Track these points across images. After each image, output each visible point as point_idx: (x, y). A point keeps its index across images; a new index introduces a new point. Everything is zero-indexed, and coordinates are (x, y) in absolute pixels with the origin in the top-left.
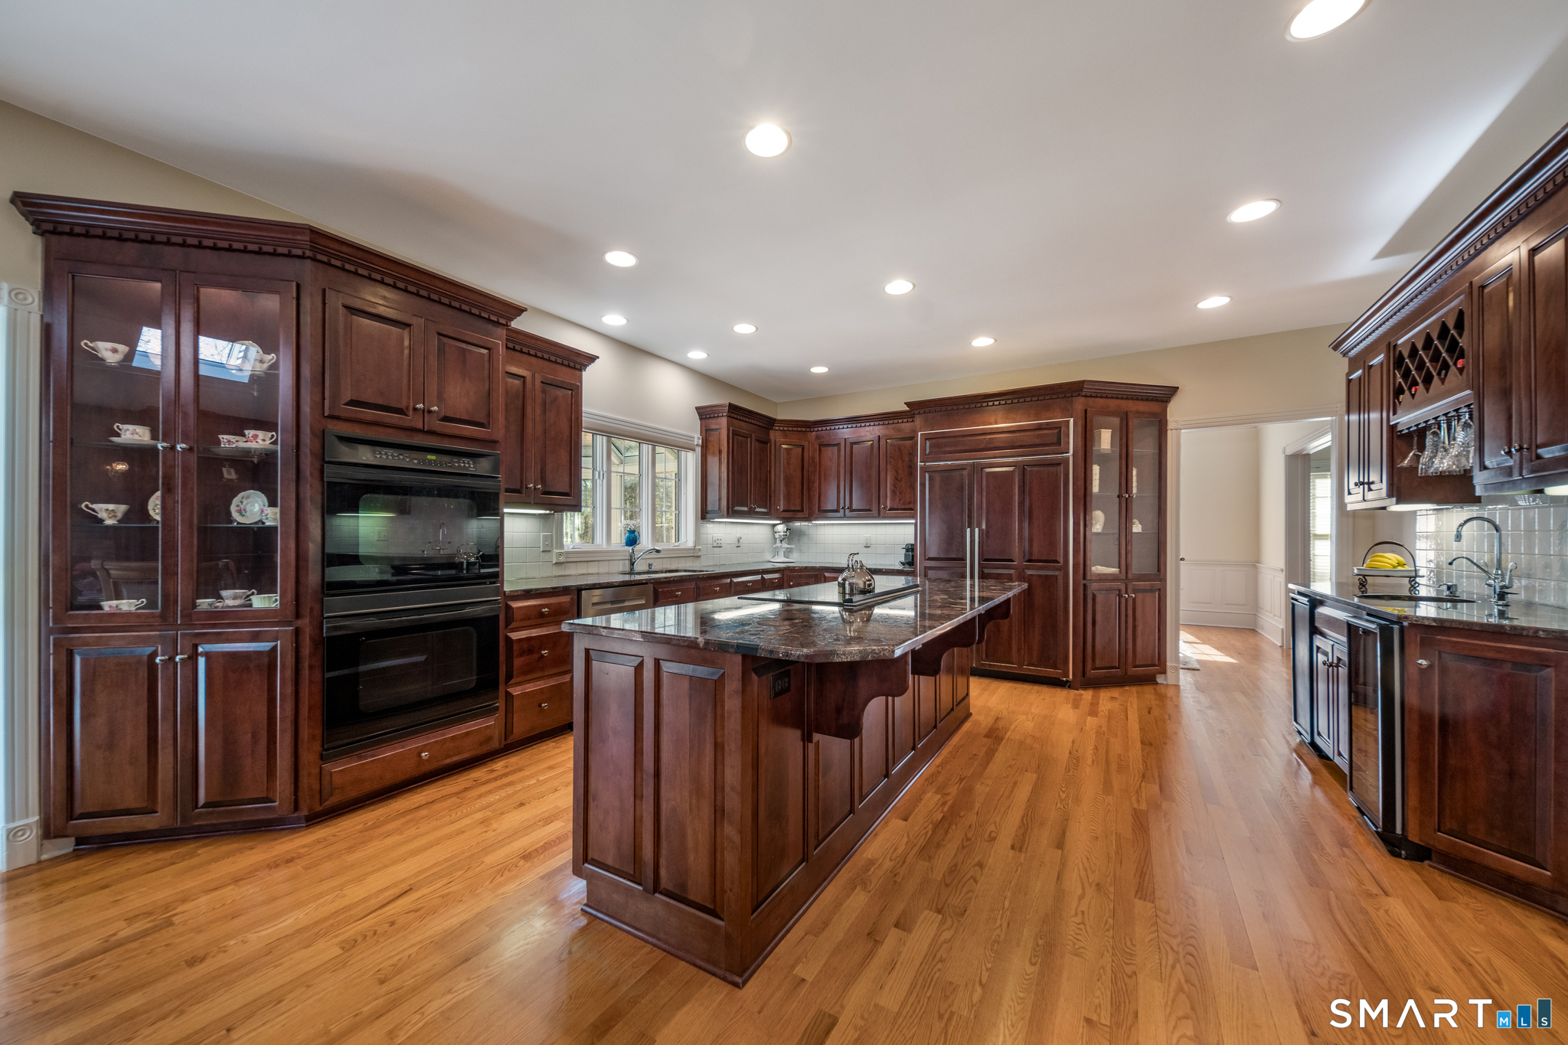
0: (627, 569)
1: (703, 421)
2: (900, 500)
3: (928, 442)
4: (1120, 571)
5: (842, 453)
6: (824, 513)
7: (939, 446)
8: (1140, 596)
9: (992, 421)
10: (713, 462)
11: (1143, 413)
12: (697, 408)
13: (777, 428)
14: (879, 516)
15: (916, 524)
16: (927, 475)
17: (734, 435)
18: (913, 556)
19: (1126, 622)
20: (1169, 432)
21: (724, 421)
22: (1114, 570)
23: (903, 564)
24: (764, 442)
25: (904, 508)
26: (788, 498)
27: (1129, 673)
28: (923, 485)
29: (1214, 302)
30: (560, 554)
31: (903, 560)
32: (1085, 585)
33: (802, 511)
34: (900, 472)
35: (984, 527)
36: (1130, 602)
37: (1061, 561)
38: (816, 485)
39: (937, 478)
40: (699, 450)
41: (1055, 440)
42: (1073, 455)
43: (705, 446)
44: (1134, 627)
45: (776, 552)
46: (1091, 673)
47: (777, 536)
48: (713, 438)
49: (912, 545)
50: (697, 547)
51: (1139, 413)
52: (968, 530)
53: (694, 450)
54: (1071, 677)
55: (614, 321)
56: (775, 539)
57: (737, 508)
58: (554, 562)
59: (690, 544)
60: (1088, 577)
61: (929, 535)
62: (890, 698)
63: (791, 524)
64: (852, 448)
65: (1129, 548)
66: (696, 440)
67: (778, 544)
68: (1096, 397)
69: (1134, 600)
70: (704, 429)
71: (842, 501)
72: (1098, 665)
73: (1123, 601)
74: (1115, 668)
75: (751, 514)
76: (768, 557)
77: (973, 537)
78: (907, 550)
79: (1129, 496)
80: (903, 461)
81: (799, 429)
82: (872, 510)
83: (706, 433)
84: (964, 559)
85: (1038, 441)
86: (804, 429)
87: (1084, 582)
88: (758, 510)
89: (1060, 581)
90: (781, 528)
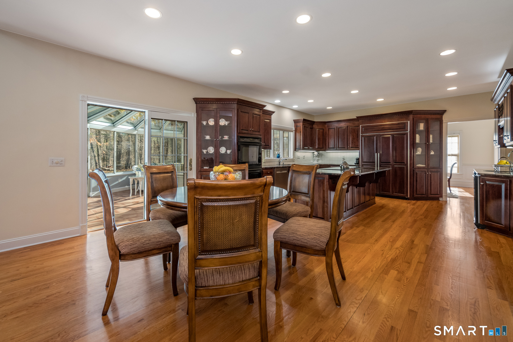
0: (278, 164)
1: (295, 124)
2: (354, 145)
3: (363, 128)
4: (426, 166)
5: (336, 131)
6: (329, 149)
7: (366, 129)
8: (433, 173)
9: (384, 122)
10: (298, 135)
11: (434, 118)
12: (293, 120)
13: (315, 124)
14: (347, 150)
15: (359, 152)
16: (363, 138)
17: (304, 127)
18: (358, 161)
19: (428, 181)
20: (443, 124)
21: (301, 124)
22: (424, 166)
23: (355, 164)
24: (312, 128)
25: (355, 147)
26: (319, 144)
27: (429, 196)
28: (362, 141)
29: (452, 88)
30: (265, 160)
31: (355, 163)
32: (413, 170)
33: (323, 148)
34: (354, 136)
35: (381, 153)
36: (429, 175)
37: (406, 162)
38: (327, 140)
39: (366, 138)
40: (294, 131)
41: (404, 127)
42: (410, 132)
43: (296, 131)
44: (431, 183)
45: (314, 160)
46: (416, 196)
47: (314, 155)
48: (298, 128)
49: (358, 158)
50: (294, 159)
51: (432, 119)
52: (376, 154)
54: (409, 197)
55: (277, 101)
56: (314, 156)
57: (305, 148)
58: (264, 162)
59: (292, 157)
60: (414, 168)
61: (364, 155)
62: (353, 187)
63: (319, 152)
64: (339, 129)
65: (429, 159)
66: (293, 129)
67: (315, 158)
68: (417, 114)
69: (430, 174)
71: (336, 145)
72: (418, 193)
73: (427, 175)
74: (424, 194)
75: (308, 149)
76: (312, 162)
77: (377, 156)
78: (357, 160)
79: (429, 143)
80: (355, 133)
82: (345, 147)
83: (296, 127)
84: (375, 162)
85: (398, 128)
87: (413, 169)
88: (310, 148)
89: (405, 168)
90: (316, 153)
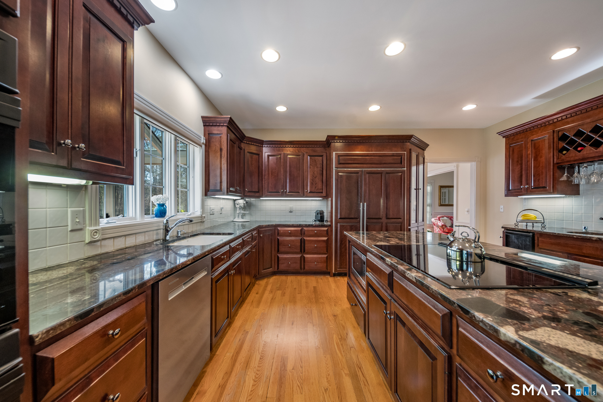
1: (207, 128)
2: (315, 188)
3: (339, 158)
5: (282, 160)
9: (370, 149)
10: (214, 157)
12: (202, 117)
13: (245, 142)
14: (303, 196)
17: (230, 140)
18: (322, 217)
21: (224, 130)
23: (315, 221)
24: (241, 148)
25: (318, 192)
28: (337, 180)
29: (469, 107)
30: (96, 231)
31: (315, 219)
34: (316, 172)
37: (402, 218)
38: (266, 177)
39: (344, 177)
40: (204, 146)
41: (400, 161)
42: (407, 169)
43: (208, 145)
48: (215, 140)
49: (321, 211)
50: (203, 215)
52: (361, 204)
53: (201, 146)
56: (236, 208)
57: (231, 189)
58: (87, 241)
59: (199, 214)
61: (340, 205)
63: (247, 199)
66: (202, 139)
67: (238, 211)
68: (412, 144)
70: (207, 133)
75: (235, 193)
77: (363, 207)
80: (317, 167)
81: (257, 144)
83: (208, 135)
84: (358, 218)
85: (392, 162)
86: (259, 145)
87: (409, 227)
90: (241, 202)
